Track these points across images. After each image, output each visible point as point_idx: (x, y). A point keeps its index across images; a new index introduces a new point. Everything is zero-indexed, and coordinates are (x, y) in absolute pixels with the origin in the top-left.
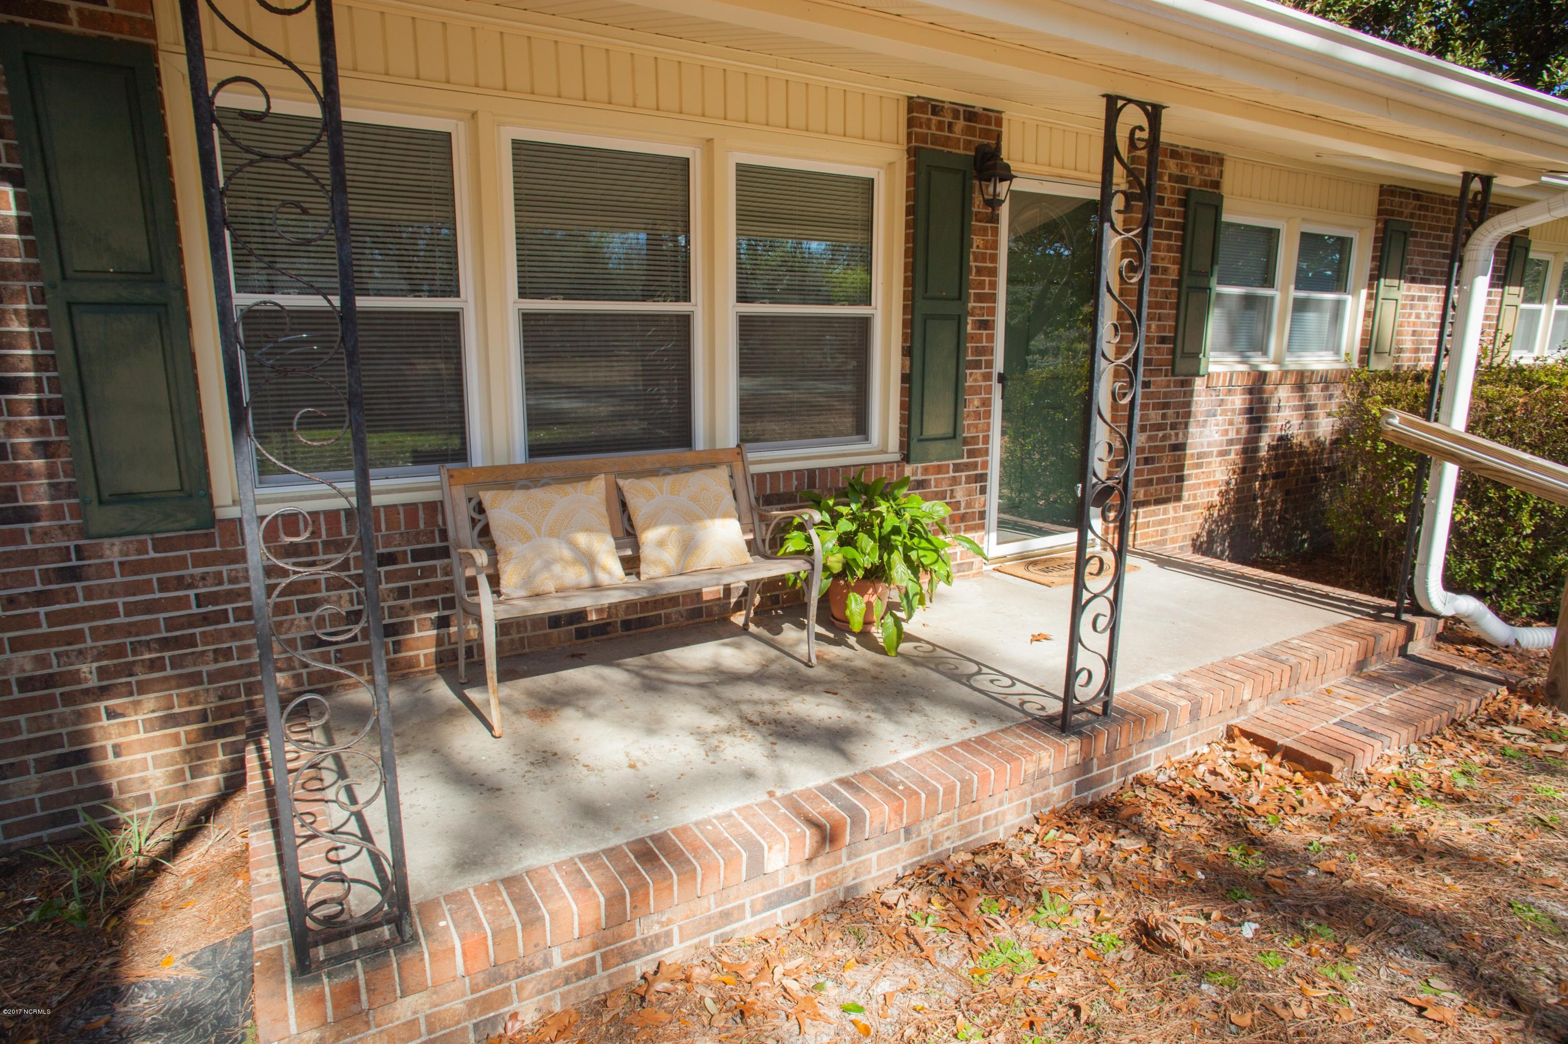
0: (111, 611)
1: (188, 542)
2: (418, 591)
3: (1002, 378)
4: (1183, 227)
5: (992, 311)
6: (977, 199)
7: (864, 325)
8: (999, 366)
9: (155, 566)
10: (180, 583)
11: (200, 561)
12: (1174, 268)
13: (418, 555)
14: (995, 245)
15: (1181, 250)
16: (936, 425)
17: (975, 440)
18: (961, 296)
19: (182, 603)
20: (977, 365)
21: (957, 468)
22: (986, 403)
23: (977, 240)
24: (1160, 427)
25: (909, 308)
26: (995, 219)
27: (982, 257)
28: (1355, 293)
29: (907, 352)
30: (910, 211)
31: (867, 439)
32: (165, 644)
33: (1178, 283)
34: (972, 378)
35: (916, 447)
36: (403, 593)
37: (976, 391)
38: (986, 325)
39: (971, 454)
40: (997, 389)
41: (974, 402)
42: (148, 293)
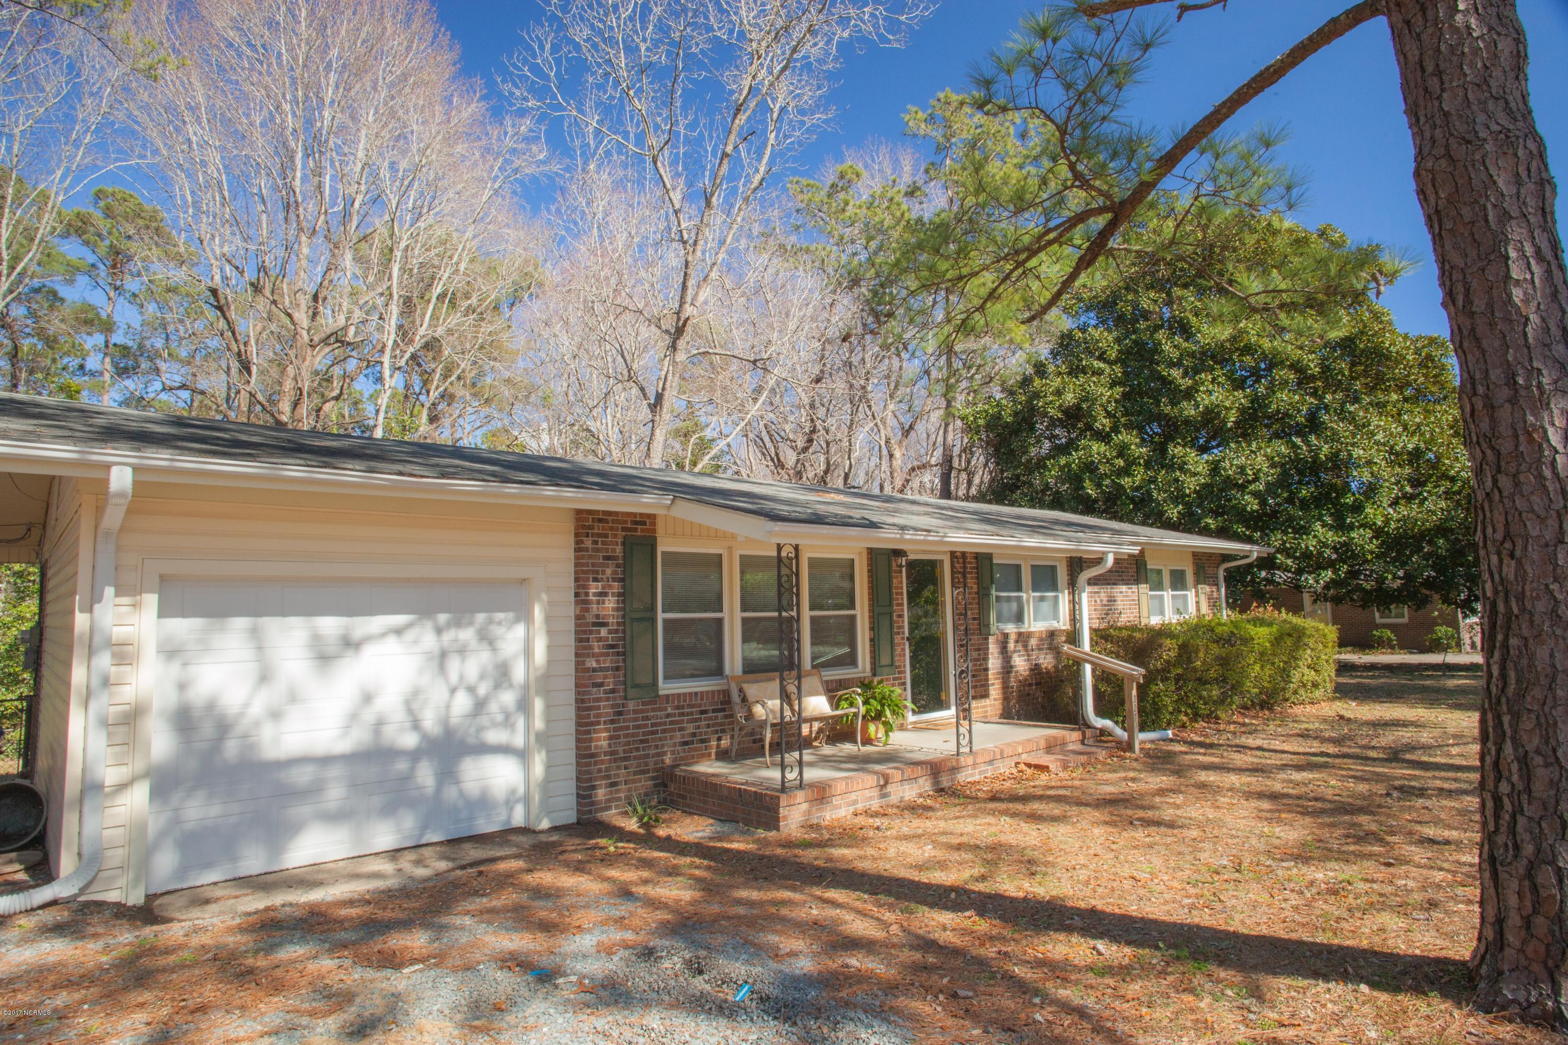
0: (628, 728)
1: (650, 703)
2: (713, 725)
3: (908, 639)
4: (977, 568)
5: (902, 610)
6: (894, 564)
7: (853, 618)
8: (907, 634)
9: (642, 711)
10: (647, 718)
11: (654, 710)
12: (975, 586)
13: (714, 711)
14: (901, 582)
15: (977, 578)
16: (885, 660)
17: (899, 667)
18: (890, 605)
19: (646, 726)
20: (898, 633)
21: (894, 679)
22: (903, 650)
23: (895, 581)
24: (978, 660)
25: (871, 611)
26: (901, 572)
27: (897, 588)
28: (1063, 592)
29: (872, 629)
30: (869, 571)
31: (857, 667)
32: (642, 741)
33: (978, 593)
34: (897, 639)
35: (878, 670)
36: (708, 726)
37: (899, 644)
38: (901, 616)
39: (899, 673)
40: (907, 643)
41: (898, 650)
42: (649, 615)
